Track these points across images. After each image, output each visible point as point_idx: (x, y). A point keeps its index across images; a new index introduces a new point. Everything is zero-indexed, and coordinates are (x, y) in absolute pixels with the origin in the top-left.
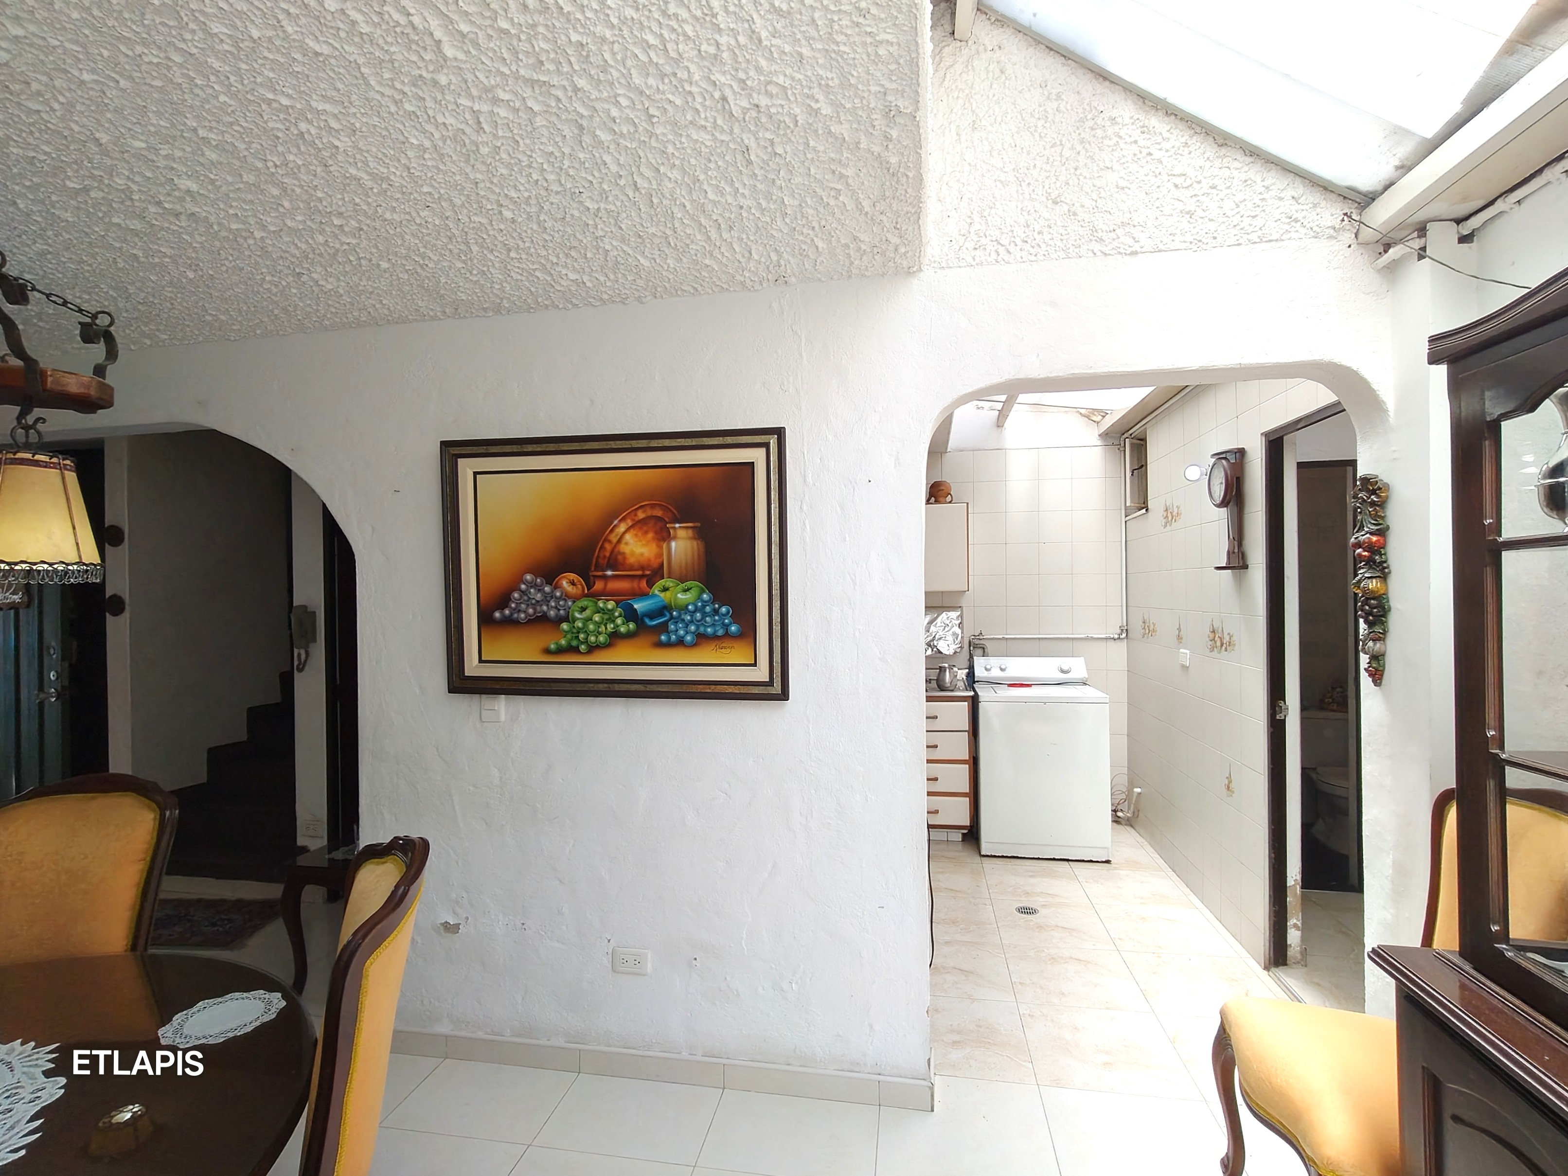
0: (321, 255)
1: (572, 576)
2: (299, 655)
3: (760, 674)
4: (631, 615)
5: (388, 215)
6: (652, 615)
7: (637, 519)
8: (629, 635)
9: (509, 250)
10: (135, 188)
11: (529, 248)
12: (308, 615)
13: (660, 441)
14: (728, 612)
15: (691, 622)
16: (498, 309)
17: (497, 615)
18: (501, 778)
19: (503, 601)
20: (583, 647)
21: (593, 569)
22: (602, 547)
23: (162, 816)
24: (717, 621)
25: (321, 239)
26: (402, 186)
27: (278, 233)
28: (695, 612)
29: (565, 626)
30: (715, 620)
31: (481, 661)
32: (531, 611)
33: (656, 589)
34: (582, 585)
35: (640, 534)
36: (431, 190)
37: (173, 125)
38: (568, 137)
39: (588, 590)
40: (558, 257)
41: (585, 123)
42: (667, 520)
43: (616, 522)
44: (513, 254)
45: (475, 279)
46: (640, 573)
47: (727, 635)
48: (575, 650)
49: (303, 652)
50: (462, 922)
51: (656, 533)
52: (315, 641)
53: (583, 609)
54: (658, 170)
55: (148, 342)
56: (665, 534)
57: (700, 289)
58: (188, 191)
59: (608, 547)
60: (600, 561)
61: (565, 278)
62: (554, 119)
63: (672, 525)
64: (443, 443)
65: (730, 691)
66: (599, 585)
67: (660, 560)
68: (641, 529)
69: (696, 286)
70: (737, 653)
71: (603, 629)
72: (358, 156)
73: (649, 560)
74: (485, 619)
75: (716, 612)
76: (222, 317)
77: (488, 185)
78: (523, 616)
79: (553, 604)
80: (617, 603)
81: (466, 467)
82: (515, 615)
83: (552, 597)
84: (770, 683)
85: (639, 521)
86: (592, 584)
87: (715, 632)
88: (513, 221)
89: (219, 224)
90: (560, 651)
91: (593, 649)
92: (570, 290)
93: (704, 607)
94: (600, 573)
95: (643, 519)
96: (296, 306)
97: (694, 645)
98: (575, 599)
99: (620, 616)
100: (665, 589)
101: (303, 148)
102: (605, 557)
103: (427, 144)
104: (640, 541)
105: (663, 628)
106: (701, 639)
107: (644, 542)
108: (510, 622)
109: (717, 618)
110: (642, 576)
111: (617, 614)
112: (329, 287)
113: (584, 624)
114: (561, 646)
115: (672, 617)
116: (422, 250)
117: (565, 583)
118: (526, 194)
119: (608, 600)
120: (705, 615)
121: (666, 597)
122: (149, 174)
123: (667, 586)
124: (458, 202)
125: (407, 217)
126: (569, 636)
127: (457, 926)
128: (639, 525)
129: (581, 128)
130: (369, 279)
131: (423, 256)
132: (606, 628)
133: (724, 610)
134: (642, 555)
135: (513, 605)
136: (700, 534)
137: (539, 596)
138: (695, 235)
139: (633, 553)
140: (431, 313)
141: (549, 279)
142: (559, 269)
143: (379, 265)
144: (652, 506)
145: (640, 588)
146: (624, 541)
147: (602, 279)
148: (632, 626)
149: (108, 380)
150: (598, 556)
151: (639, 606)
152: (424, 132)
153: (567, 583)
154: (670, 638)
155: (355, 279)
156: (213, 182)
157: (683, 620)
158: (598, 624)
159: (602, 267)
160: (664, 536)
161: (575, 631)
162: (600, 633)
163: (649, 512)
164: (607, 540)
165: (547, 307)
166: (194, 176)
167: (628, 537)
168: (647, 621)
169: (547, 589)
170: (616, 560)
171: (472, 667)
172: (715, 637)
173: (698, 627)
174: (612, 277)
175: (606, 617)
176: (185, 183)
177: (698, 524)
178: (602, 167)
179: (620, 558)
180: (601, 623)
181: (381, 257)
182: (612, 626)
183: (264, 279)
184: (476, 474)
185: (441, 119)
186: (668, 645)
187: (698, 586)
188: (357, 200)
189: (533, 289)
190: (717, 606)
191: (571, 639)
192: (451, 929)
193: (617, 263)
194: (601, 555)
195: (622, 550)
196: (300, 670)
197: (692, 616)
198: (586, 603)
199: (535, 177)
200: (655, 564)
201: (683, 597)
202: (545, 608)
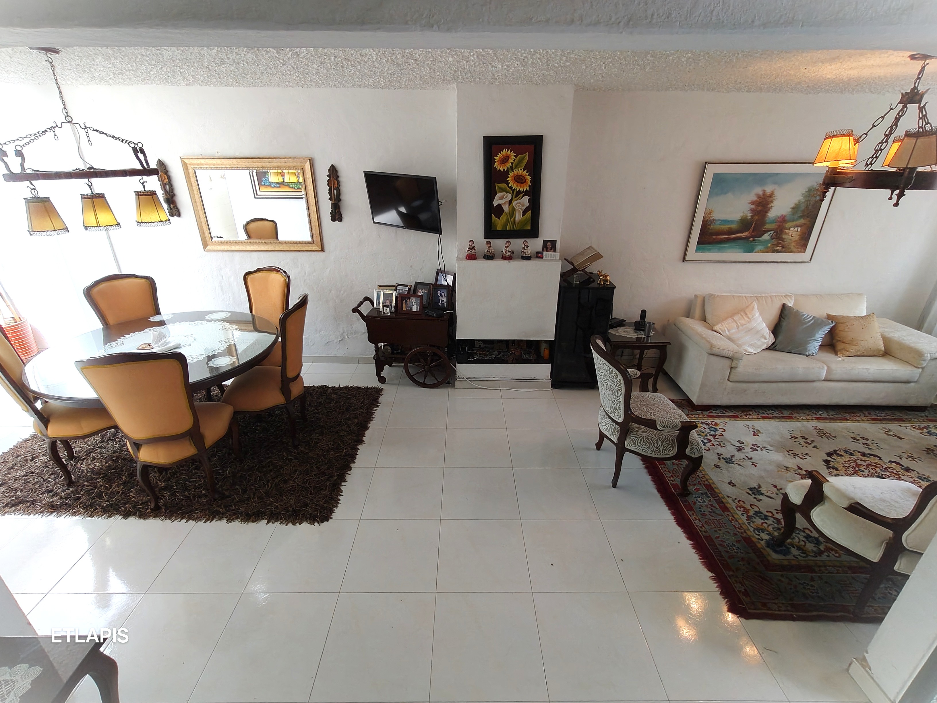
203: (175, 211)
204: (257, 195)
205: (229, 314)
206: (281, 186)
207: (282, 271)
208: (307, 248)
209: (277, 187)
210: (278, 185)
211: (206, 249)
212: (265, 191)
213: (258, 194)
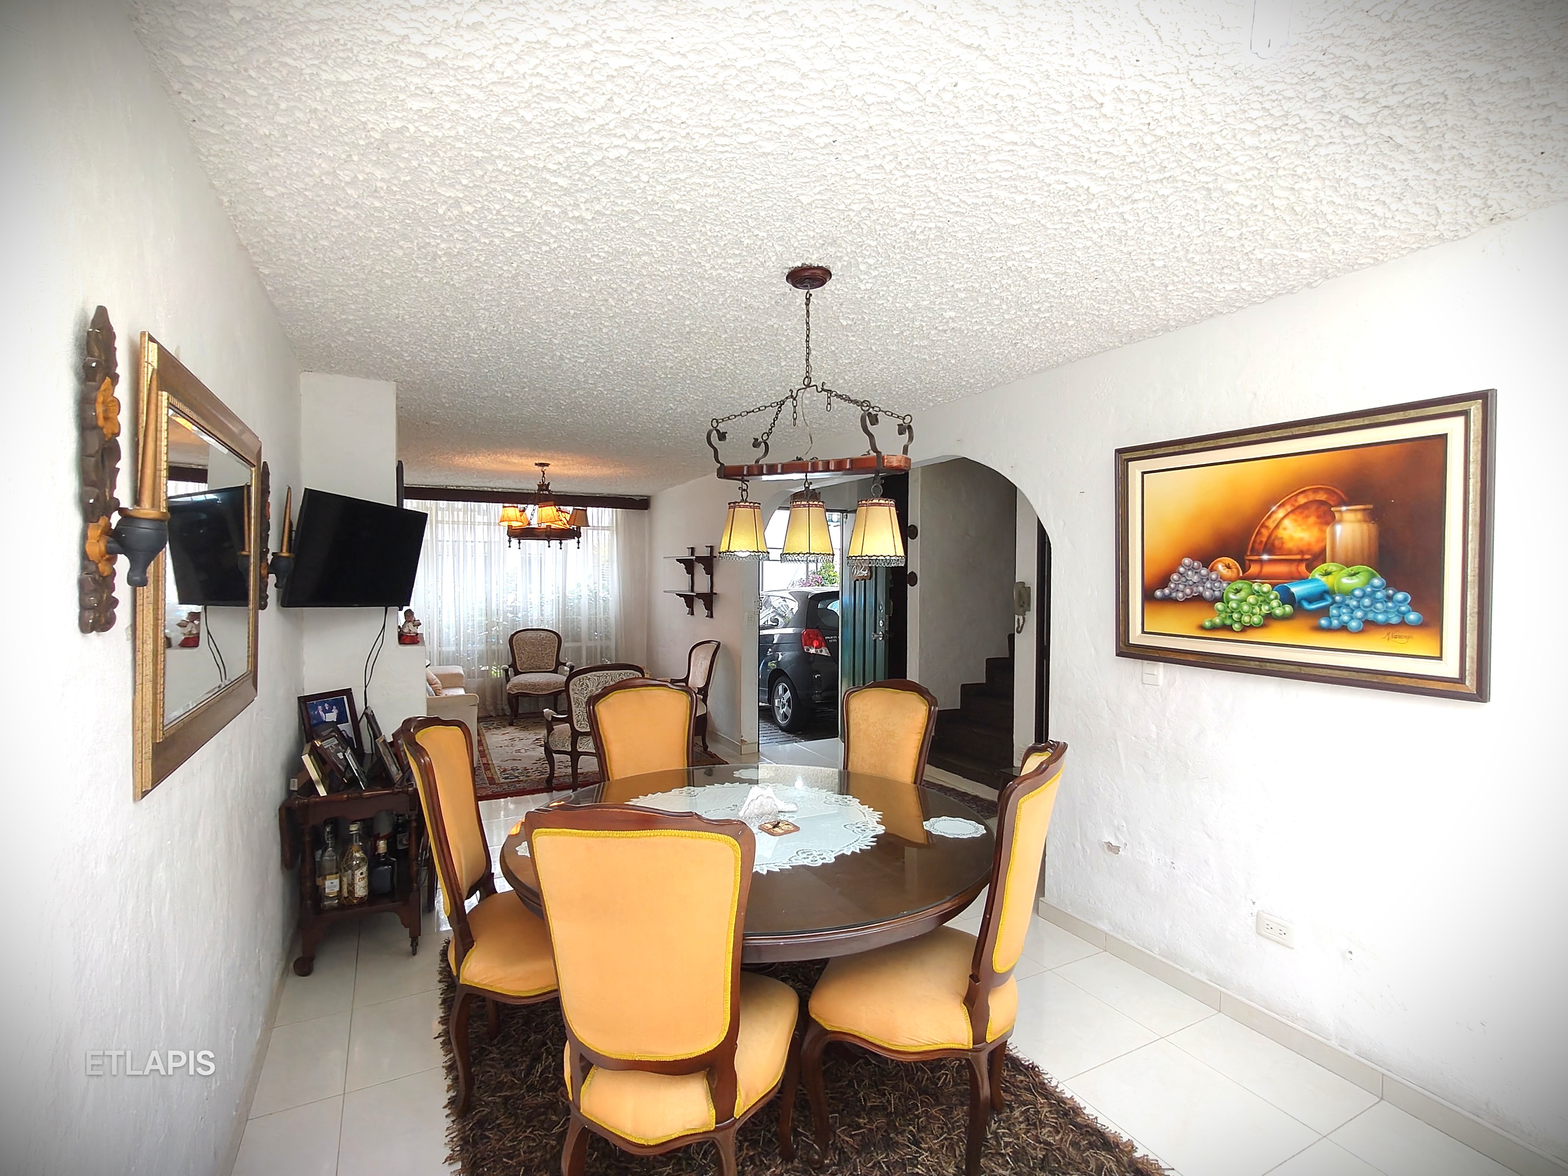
0: (1027, 329)
1: (1228, 560)
2: (1019, 620)
3: (1449, 668)
4: (1287, 598)
5: (1069, 293)
6: (1311, 599)
7: (1297, 504)
8: (1285, 618)
9: (1167, 286)
10: (924, 324)
11: (1184, 279)
12: (1024, 589)
13: (1325, 425)
14: (1405, 600)
15: (1358, 607)
16: (1166, 329)
17: (1158, 593)
18: (1158, 733)
19: (1164, 582)
20: (1236, 627)
21: (1249, 553)
22: (1259, 533)
23: (930, 709)
24: (1391, 608)
25: (1026, 320)
26: (1076, 273)
27: (1000, 324)
28: (1362, 597)
29: (1219, 606)
30: (1387, 607)
31: (1143, 632)
32: (1188, 591)
33: (1316, 573)
34: (1237, 569)
35: (1300, 519)
36: (1096, 268)
37: (942, 288)
38: (1198, 199)
39: (1243, 573)
40: (1212, 277)
41: (1211, 186)
42: (1332, 503)
43: (1274, 508)
44: (1170, 288)
45: (1141, 313)
46: (1298, 557)
47: (1403, 624)
48: (1229, 628)
49: (1021, 618)
50: (1122, 847)
51: (1319, 517)
52: (1029, 610)
53: (1238, 591)
54: (1293, 189)
55: (931, 404)
56: (1329, 518)
57: (1381, 257)
58: (950, 318)
59: (1265, 532)
60: (1256, 545)
61: (1223, 290)
62: (1184, 193)
63: (1338, 509)
64: (1117, 451)
65: (1404, 683)
66: (1254, 569)
67: (1321, 545)
68: (1301, 513)
69: (1375, 256)
70: (1419, 644)
71: (1257, 610)
72: (1045, 267)
73: (1309, 544)
74: (1148, 596)
75: (1389, 598)
76: (972, 381)
77: (1139, 251)
78: (1180, 595)
79: (1209, 586)
80: (1273, 586)
81: (1135, 469)
82: (1174, 595)
83: (1208, 579)
84: (1461, 680)
85: (1299, 507)
86: (1247, 566)
87: (1388, 619)
88: (1165, 266)
89: (968, 329)
90: (1214, 628)
91: (1245, 628)
92: (1231, 298)
93: (1374, 592)
94: (1256, 558)
95: (1306, 504)
96: (1015, 363)
97: (1360, 632)
98: (1230, 581)
99: (1276, 598)
100: (1327, 574)
101: (1011, 274)
102: (1262, 542)
103: (1089, 244)
104: (1300, 526)
105: (1324, 612)
106: (1369, 625)
107: (1304, 527)
108: (1168, 600)
109: (1390, 604)
110: (1301, 561)
111: (1272, 597)
112: (1035, 346)
113: (1238, 605)
114: (1215, 624)
115: (1334, 602)
116: (1096, 306)
117: (1220, 567)
118: (1171, 247)
119: (1263, 583)
120: (1375, 601)
121: (1327, 582)
122: (931, 315)
123: (1329, 570)
124: (1118, 269)
125: (1083, 289)
126: (1223, 615)
127: (1118, 848)
128: (1299, 510)
129: (1209, 190)
130: (1061, 334)
131: (1098, 310)
132: (1261, 610)
133: (1400, 596)
134: (1301, 539)
135: (1172, 586)
136: (1373, 516)
137: (1196, 578)
138: (1355, 218)
139: (1291, 538)
140: (1111, 345)
141: (1207, 295)
142: (1216, 285)
143: (1067, 324)
144: (1315, 491)
145: (1299, 572)
146: (1281, 527)
147: (1262, 280)
148: (1288, 609)
149: (909, 456)
150: (1254, 542)
151: (1297, 589)
152: (1086, 238)
153: (1222, 565)
154: (1331, 623)
155: (1052, 337)
156: (963, 309)
157: (1348, 605)
158: (1252, 606)
159: (1260, 272)
160: (1328, 518)
161: (1229, 610)
162: (1254, 614)
163: (1312, 497)
164: (1263, 526)
165: (1211, 316)
166: (953, 309)
167: (1287, 522)
168: (1306, 605)
169: (1204, 572)
170: (1273, 545)
171: (1136, 637)
172: (1387, 625)
173: (1366, 614)
174: (1272, 276)
175: (1261, 599)
176: (948, 315)
177: (1371, 506)
178: (1236, 206)
179: (1277, 543)
180: (1256, 605)
181: (1068, 319)
182: (1267, 607)
183: (994, 353)
184: (1143, 473)
185: (1096, 227)
186: (1329, 630)
187: (1368, 571)
188: (1047, 291)
189: (1194, 307)
190: (1391, 592)
191: (1225, 618)
192: (1113, 849)
193: (1274, 265)
194: (1258, 541)
195: (1280, 536)
196: (1019, 632)
197: (1358, 602)
198: (1240, 585)
199: (1176, 233)
200: (1316, 548)
201: (1347, 582)
202: (1201, 589)
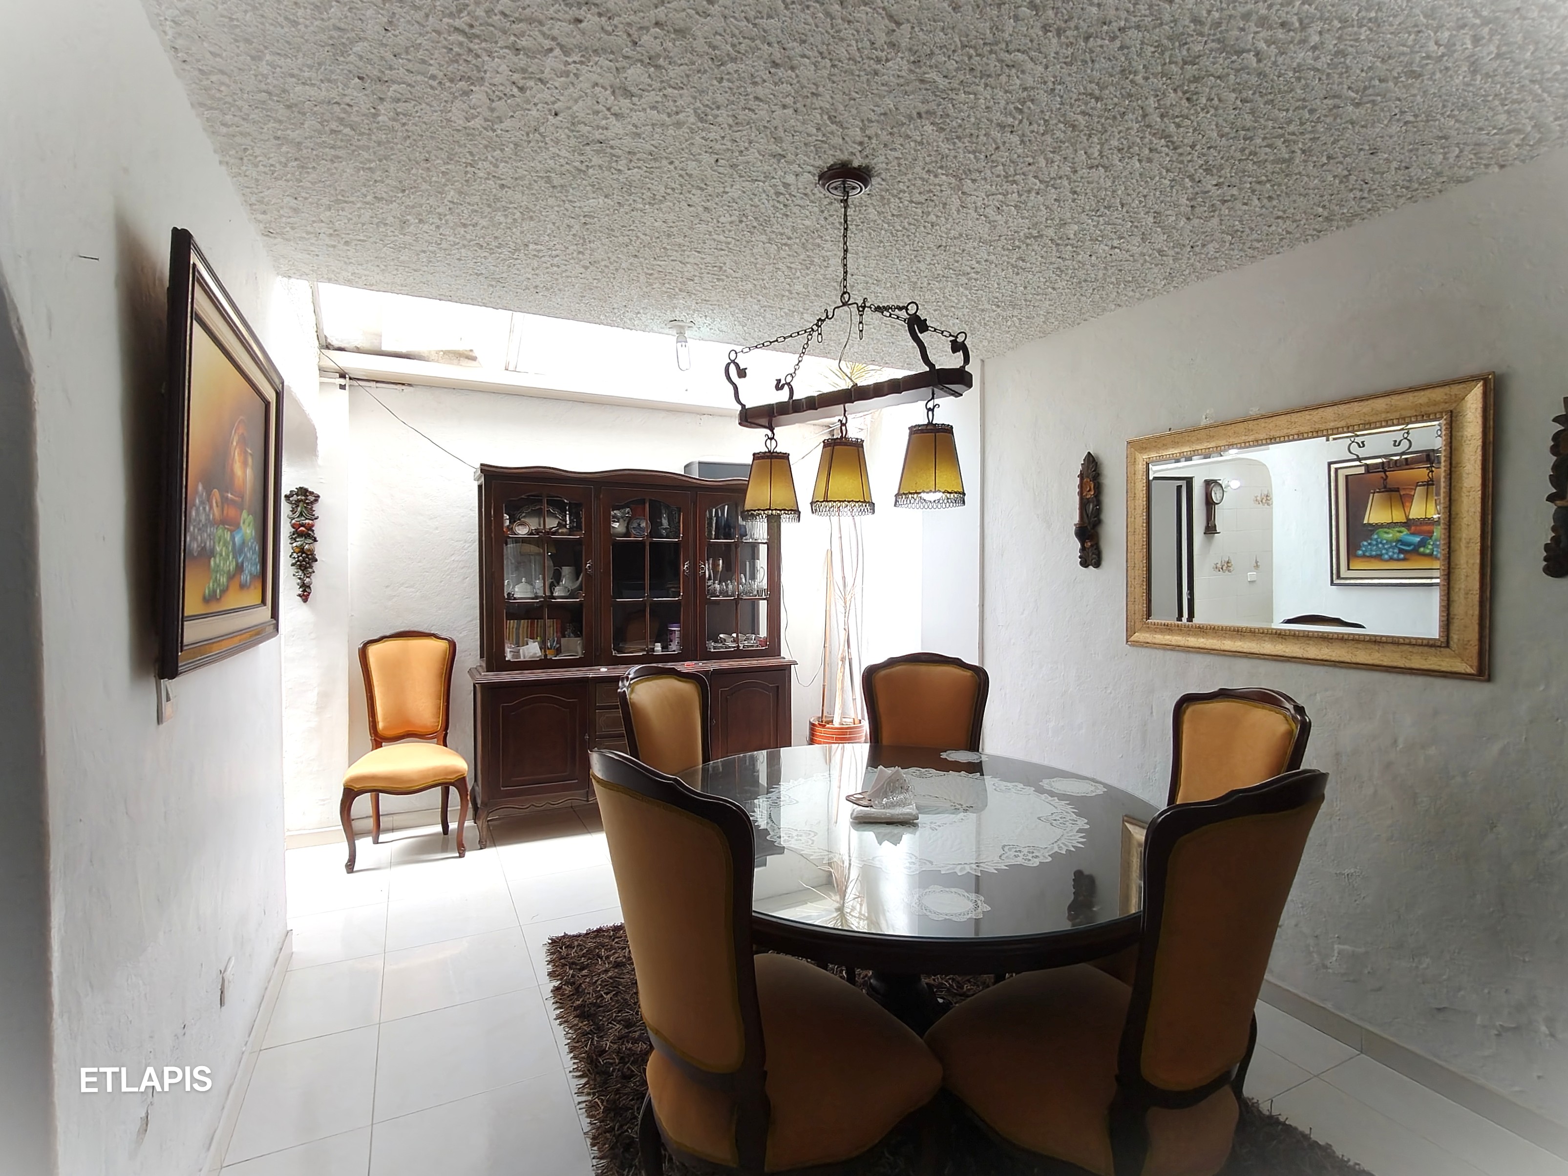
203: (1093, 554)
204: (1339, 577)
205: (1101, 790)
206: (1408, 556)
207: (1287, 705)
208: (1417, 662)
209: (1398, 560)
210: (1402, 556)
211: (1132, 639)
212: (1362, 571)
213: (1342, 576)
